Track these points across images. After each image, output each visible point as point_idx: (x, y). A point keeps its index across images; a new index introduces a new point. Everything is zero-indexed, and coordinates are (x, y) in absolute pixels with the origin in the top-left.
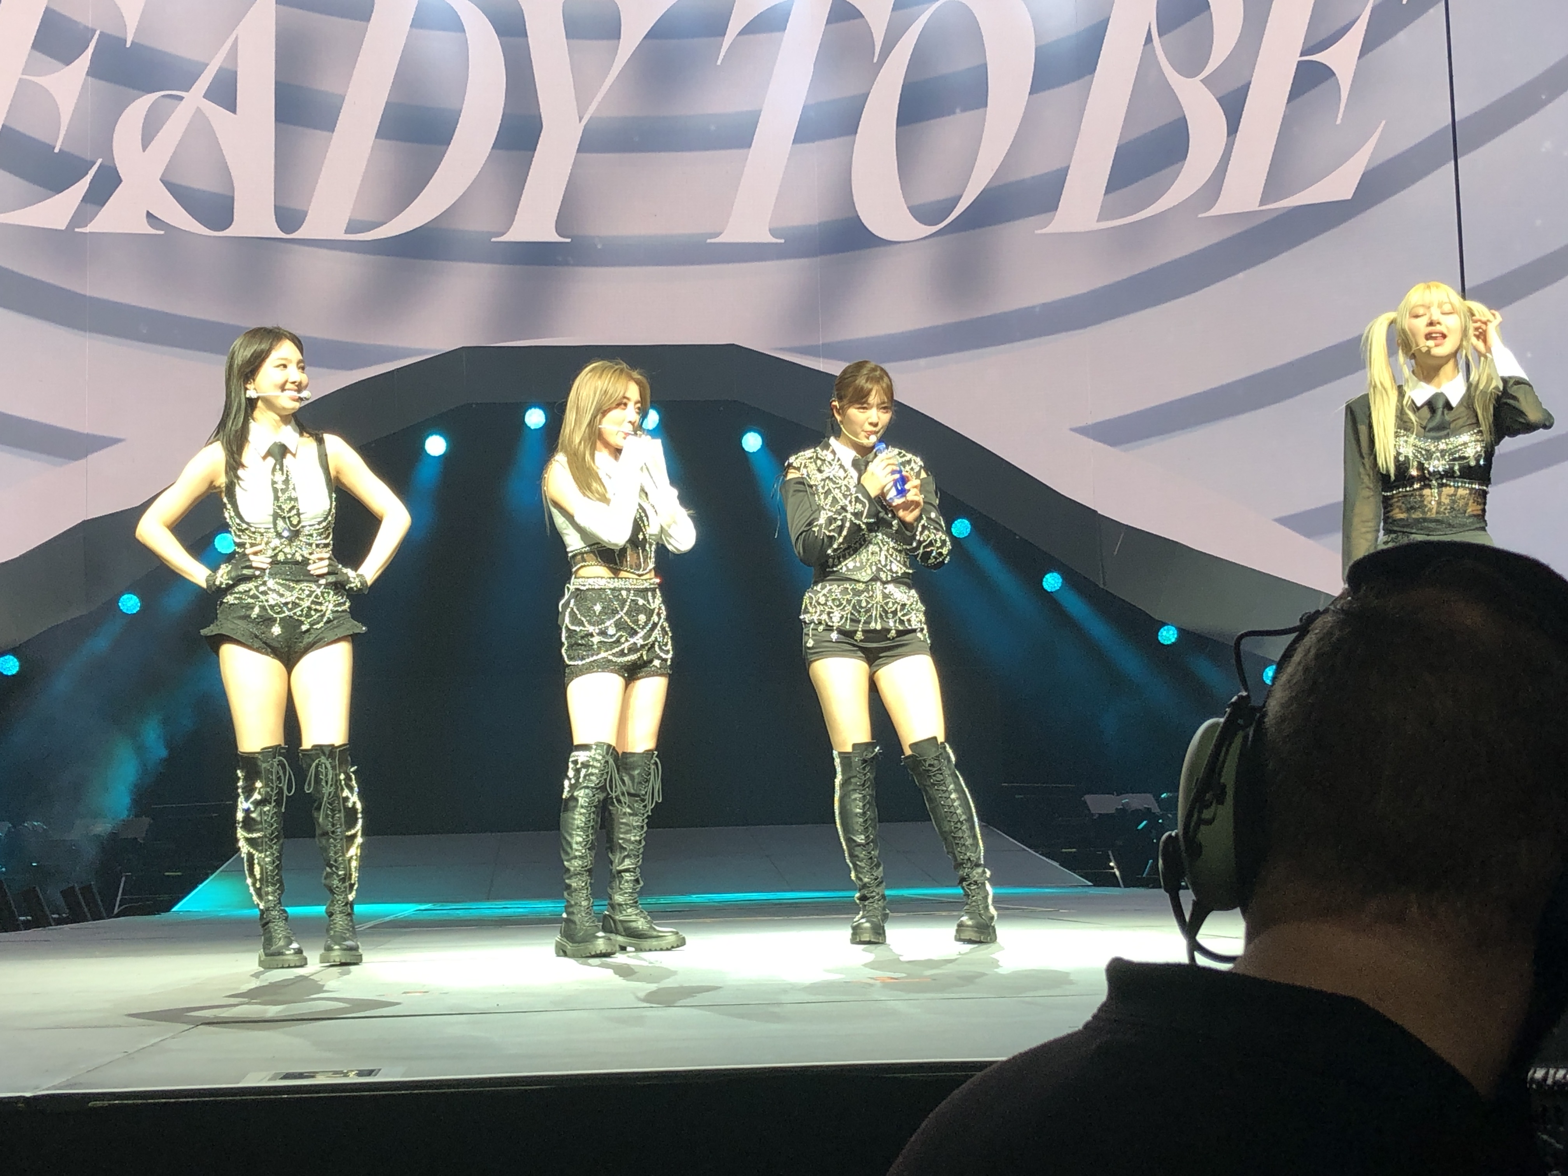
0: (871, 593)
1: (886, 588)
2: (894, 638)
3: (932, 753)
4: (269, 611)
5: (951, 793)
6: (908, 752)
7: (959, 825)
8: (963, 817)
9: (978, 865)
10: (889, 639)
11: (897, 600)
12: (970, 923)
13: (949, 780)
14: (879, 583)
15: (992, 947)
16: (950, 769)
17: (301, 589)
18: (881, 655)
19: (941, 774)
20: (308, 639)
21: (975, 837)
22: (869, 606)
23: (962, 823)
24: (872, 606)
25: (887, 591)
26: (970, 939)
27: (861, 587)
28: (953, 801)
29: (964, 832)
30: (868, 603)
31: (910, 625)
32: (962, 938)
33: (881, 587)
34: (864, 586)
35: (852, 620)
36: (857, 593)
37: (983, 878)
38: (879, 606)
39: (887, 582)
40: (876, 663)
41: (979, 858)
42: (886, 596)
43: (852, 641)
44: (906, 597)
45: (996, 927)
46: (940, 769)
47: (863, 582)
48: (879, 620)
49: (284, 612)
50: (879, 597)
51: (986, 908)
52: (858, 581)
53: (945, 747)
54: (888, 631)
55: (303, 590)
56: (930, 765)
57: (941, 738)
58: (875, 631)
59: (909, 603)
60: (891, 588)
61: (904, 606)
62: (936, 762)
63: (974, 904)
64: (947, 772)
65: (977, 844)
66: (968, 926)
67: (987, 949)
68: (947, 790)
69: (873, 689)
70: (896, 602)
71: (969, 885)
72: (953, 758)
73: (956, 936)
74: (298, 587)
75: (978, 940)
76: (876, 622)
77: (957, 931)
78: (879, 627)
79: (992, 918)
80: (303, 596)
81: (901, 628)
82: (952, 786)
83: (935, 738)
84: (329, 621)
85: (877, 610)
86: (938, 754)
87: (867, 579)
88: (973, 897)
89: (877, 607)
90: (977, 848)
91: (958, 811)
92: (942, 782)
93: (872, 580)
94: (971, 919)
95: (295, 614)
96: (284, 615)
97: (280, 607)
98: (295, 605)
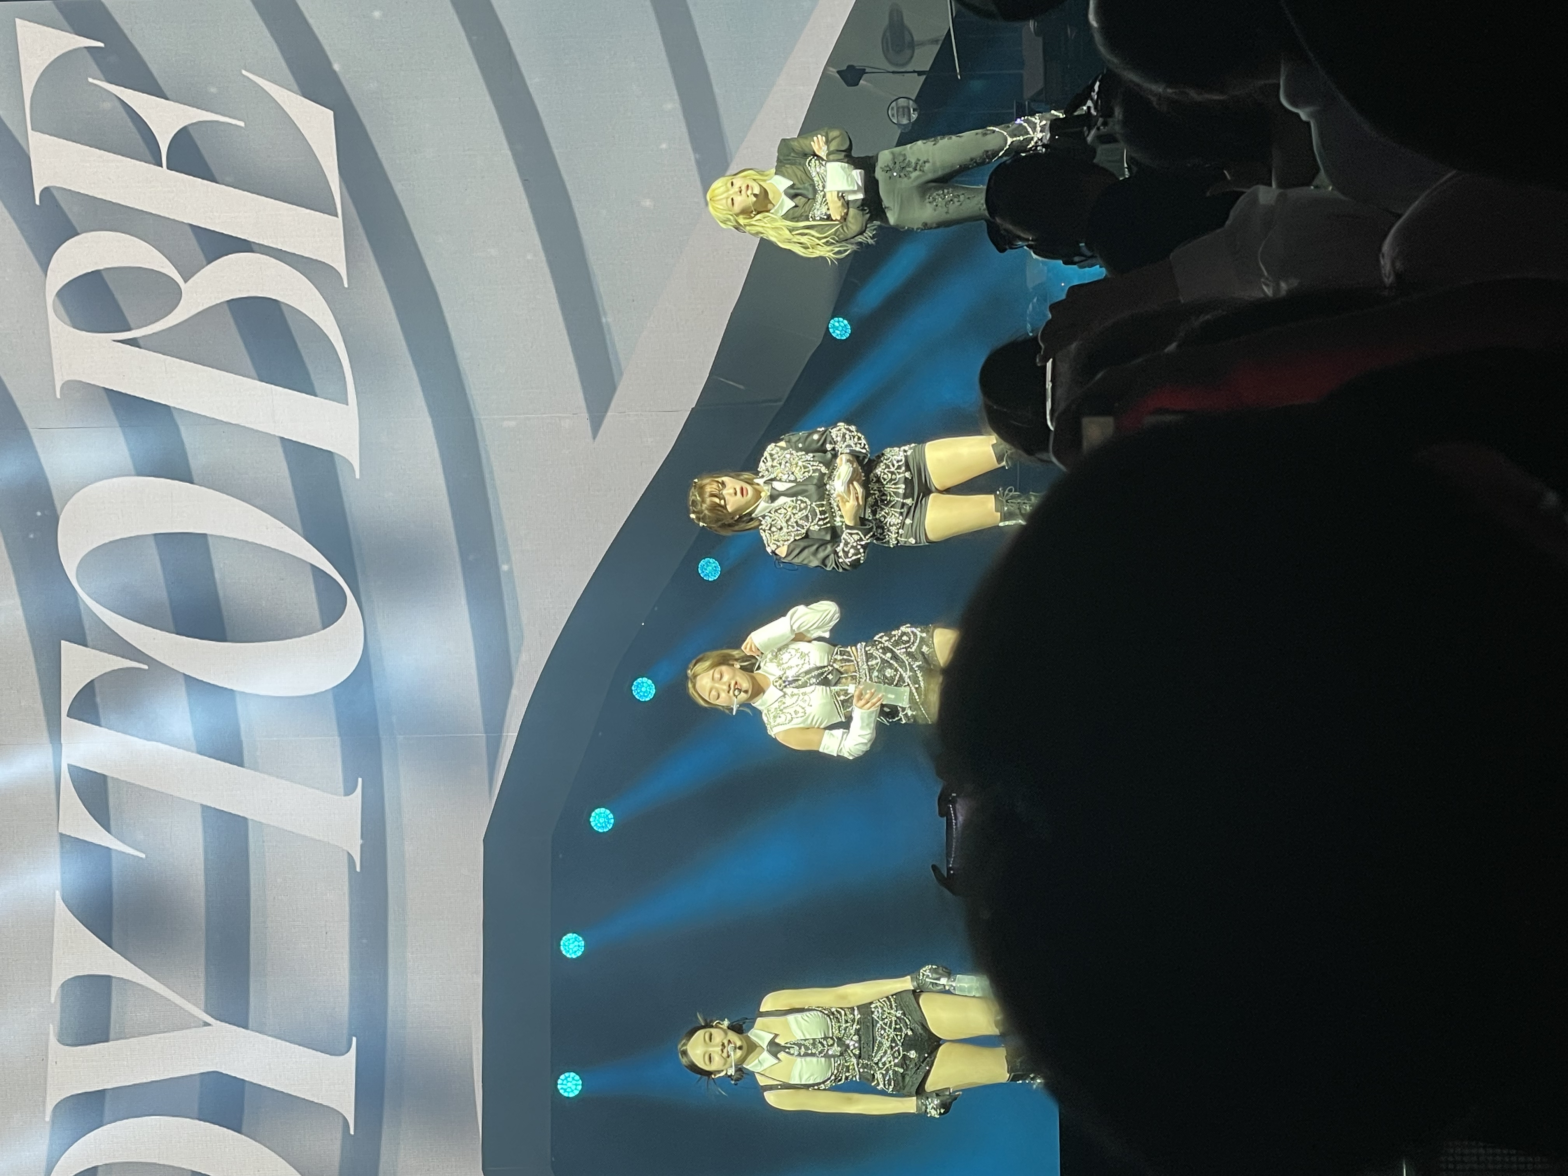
20: (919, 1030)
49: (899, 1048)
95: (900, 1040)
96: (901, 1049)
97: (895, 1052)
98: (893, 1040)
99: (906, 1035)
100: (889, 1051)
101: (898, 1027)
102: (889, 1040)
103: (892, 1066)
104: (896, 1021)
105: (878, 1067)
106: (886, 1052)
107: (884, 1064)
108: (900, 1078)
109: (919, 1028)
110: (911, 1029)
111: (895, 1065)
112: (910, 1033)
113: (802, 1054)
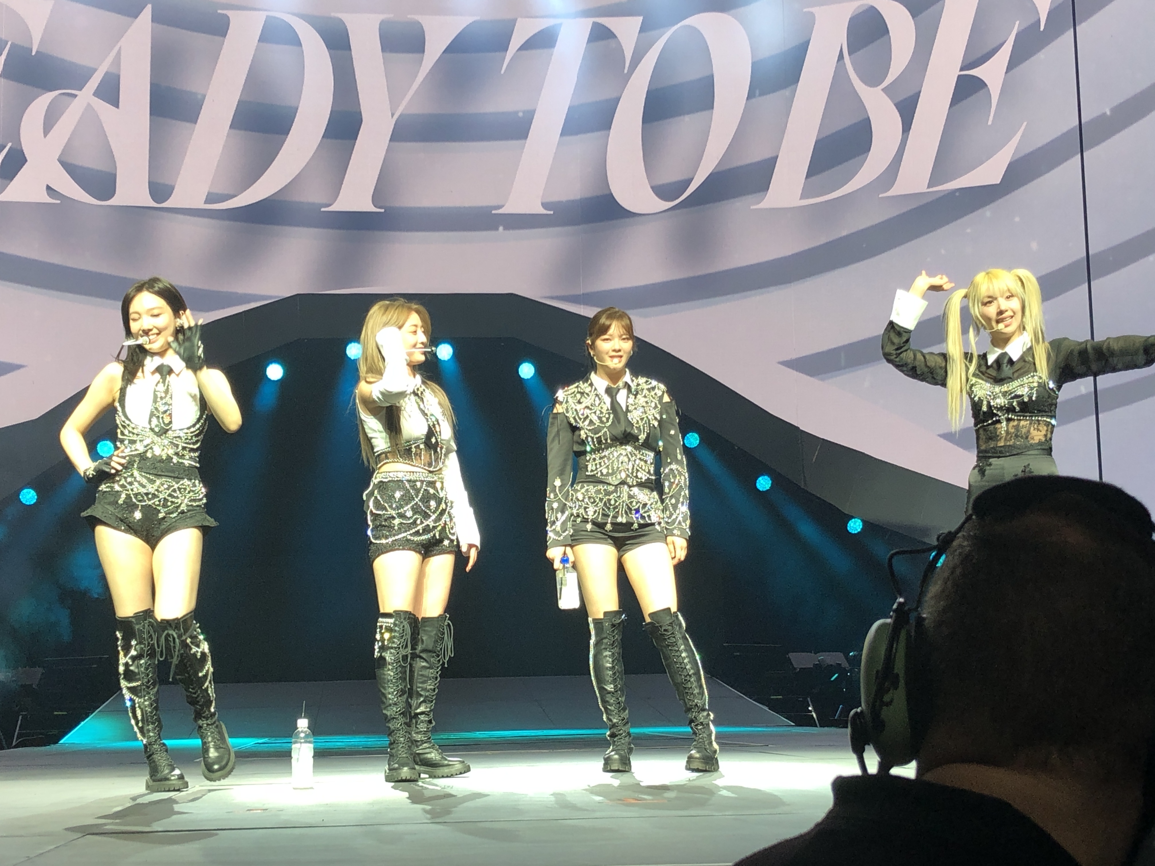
0: (619, 494)
1: (631, 491)
2: (636, 529)
3: (667, 620)
4: (133, 499)
5: (681, 652)
6: (648, 620)
7: (688, 678)
8: (692, 672)
9: (704, 710)
10: (633, 530)
11: (640, 501)
12: (698, 755)
13: (680, 641)
14: (626, 487)
15: (715, 774)
16: (681, 633)
18: (628, 542)
19: (674, 637)
20: (163, 526)
21: (701, 686)
22: (617, 504)
23: (690, 676)
24: (619, 504)
25: (632, 493)
26: (698, 769)
27: (611, 488)
28: (684, 658)
29: (692, 683)
30: (616, 501)
31: (650, 519)
32: (692, 767)
33: (628, 490)
34: (613, 488)
35: (603, 515)
36: (608, 493)
37: (707, 720)
38: (624, 504)
39: (633, 486)
40: (624, 548)
41: (705, 704)
42: (630, 497)
43: (604, 532)
44: (647, 498)
45: (718, 759)
46: (673, 633)
47: (613, 485)
48: (624, 515)
50: (625, 497)
51: (711, 743)
52: (609, 484)
53: (677, 616)
54: (632, 524)
55: (162, 484)
56: (665, 630)
57: (674, 609)
58: (621, 524)
59: (649, 503)
60: (635, 490)
61: (645, 505)
62: (670, 627)
63: (700, 740)
64: (678, 636)
65: (703, 694)
66: (696, 758)
67: (710, 776)
68: (678, 650)
69: (621, 570)
70: (639, 502)
71: (696, 725)
72: (684, 624)
73: (686, 766)
74: (160, 481)
75: (704, 769)
76: (622, 516)
77: (687, 762)
78: (624, 521)
79: (715, 751)
80: (162, 489)
81: (642, 522)
82: (682, 647)
83: (669, 609)
85: (623, 508)
86: (671, 621)
87: (616, 483)
88: (700, 735)
89: (623, 505)
90: (703, 696)
91: (688, 667)
92: (675, 644)
93: (621, 483)
94: (698, 752)
95: (154, 503)
96: (145, 503)
97: (143, 497)
98: (155, 496)
99: (160, 512)
100: (143, 490)
101: (169, 503)
102: (156, 493)
103: (127, 492)
104: (177, 503)
106: (144, 487)
107: (131, 484)
108: (112, 500)
109: (166, 526)
110: (164, 517)
111: (128, 496)
112: (161, 515)
113: (157, 393)
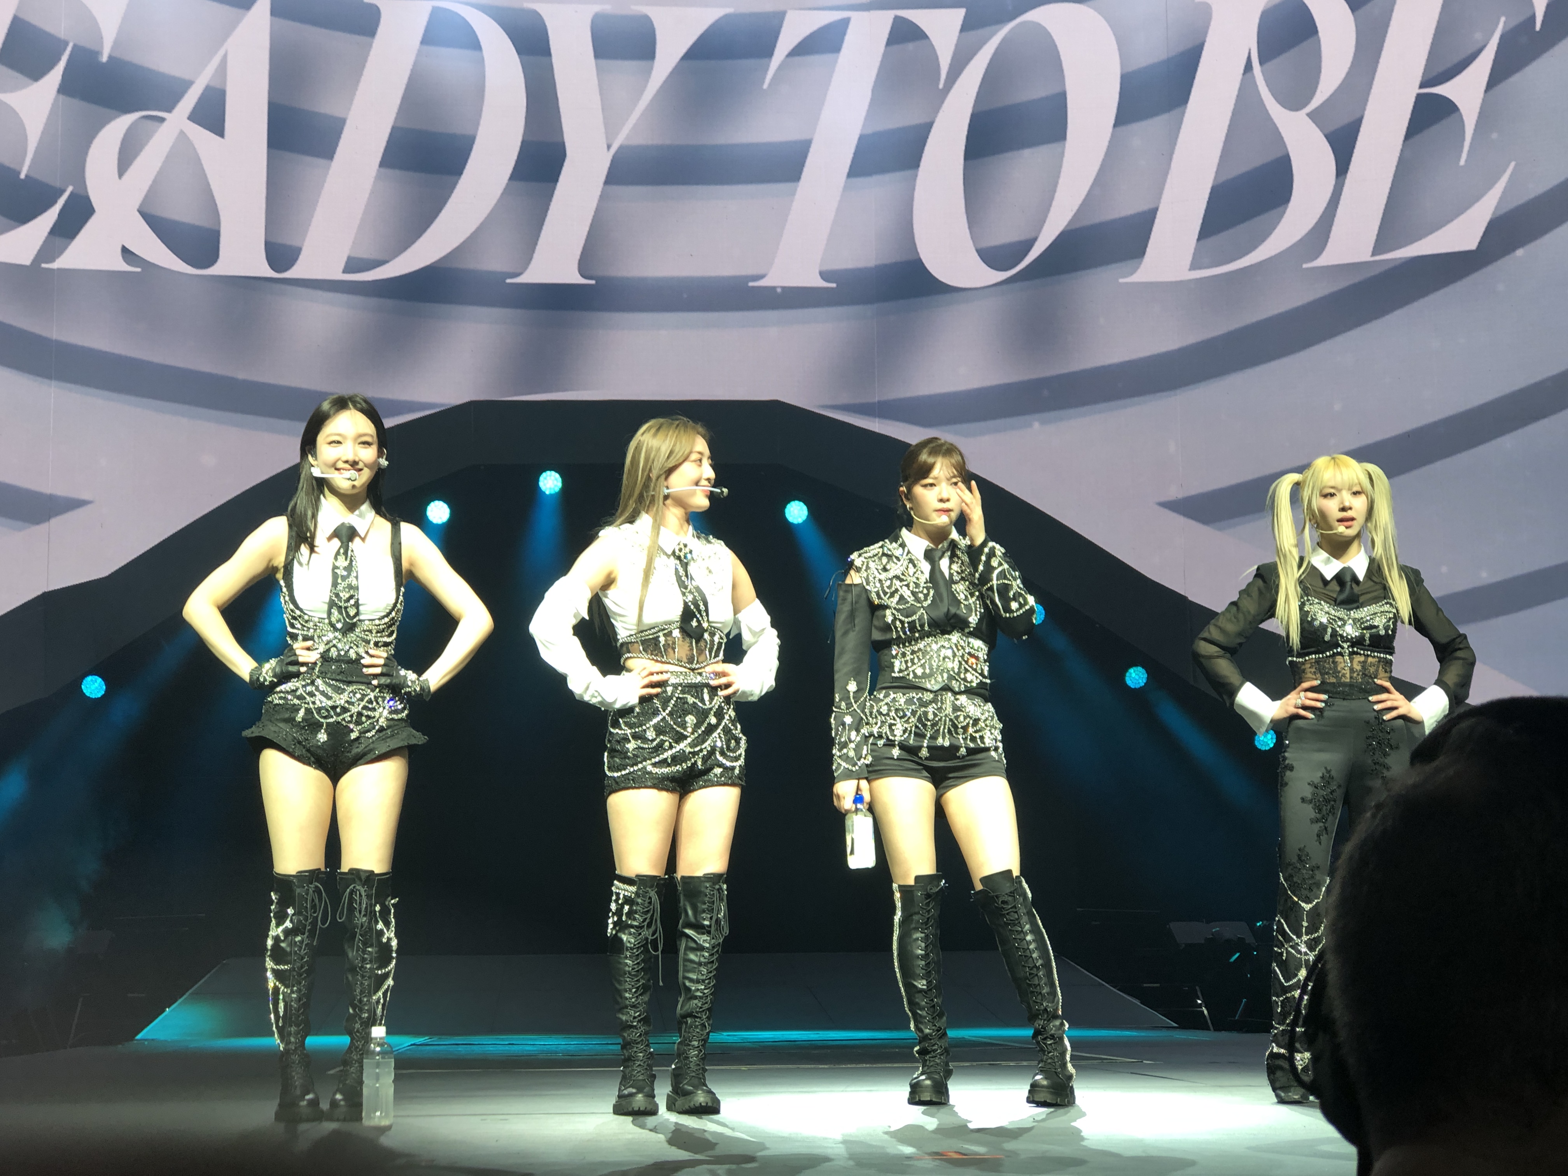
0: (940, 704)
1: (957, 700)
2: (964, 757)
3: (1007, 888)
4: (316, 715)
6: (979, 887)
8: (1040, 962)
9: (1055, 1017)
10: (958, 757)
11: (970, 714)
12: (1045, 1083)
14: (950, 694)
16: (1025, 907)
17: (352, 692)
18: (950, 775)
20: (356, 750)
21: (1053, 984)
22: (937, 719)
23: (1038, 968)
24: (940, 719)
25: (958, 703)
26: (1045, 1102)
27: (929, 696)
30: (936, 715)
31: (984, 743)
32: (1036, 1099)
33: (953, 698)
34: (932, 695)
35: (917, 734)
36: (924, 704)
37: (1060, 1031)
38: (948, 720)
39: (960, 693)
40: (944, 784)
41: (1057, 1009)
43: (917, 759)
44: (980, 710)
46: (1014, 907)
47: (932, 692)
48: (947, 736)
49: (332, 717)
50: (948, 709)
51: (1064, 1065)
52: (927, 690)
53: (1020, 882)
54: (958, 748)
55: (355, 693)
56: (1003, 902)
57: (1016, 871)
58: (942, 748)
59: (982, 718)
60: (963, 699)
61: (976, 721)
62: (1010, 898)
63: (1050, 1061)
65: (1054, 994)
66: (1043, 1086)
68: (1022, 931)
70: (968, 716)
71: (1044, 1039)
72: (1029, 894)
74: (350, 689)
75: (1055, 1102)
76: (944, 738)
78: (947, 743)
79: (1070, 1077)
80: (354, 700)
81: (972, 746)
84: (382, 729)
85: (945, 724)
86: (1012, 889)
87: (936, 688)
88: (1049, 1052)
89: (945, 721)
90: (1055, 997)
91: (1035, 955)
92: (1017, 922)
93: (942, 689)
94: (1046, 1078)
95: (344, 720)
96: (331, 720)
97: (328, 711)
98: (345, 710)
99: (352, 731)
100: (329, 703)
101: (364, 719)
102: (346, 705)
103: (306, 706)
104: (374, 717)
105: (308, 684)
106: (330, 698)
107: (311, 694)
108: (287, 716)
109: (359, 750)
110: (357, 739)
111: (308, 711)
112: (353, 736)
113: (336, 571)
